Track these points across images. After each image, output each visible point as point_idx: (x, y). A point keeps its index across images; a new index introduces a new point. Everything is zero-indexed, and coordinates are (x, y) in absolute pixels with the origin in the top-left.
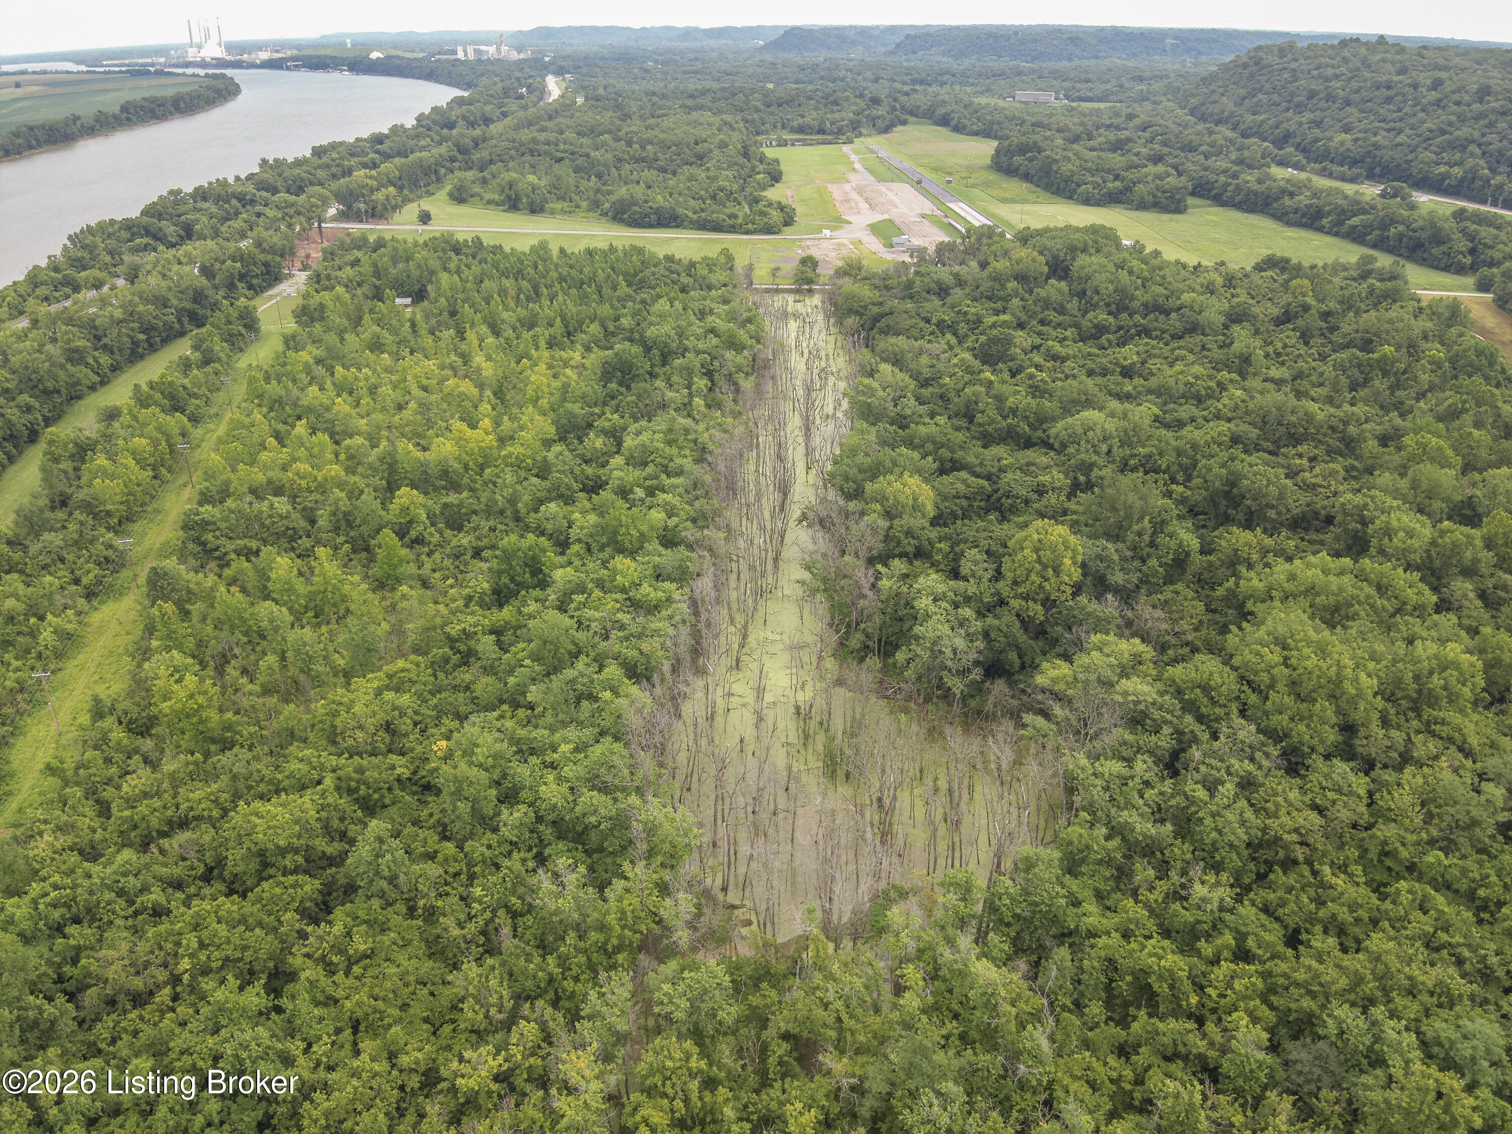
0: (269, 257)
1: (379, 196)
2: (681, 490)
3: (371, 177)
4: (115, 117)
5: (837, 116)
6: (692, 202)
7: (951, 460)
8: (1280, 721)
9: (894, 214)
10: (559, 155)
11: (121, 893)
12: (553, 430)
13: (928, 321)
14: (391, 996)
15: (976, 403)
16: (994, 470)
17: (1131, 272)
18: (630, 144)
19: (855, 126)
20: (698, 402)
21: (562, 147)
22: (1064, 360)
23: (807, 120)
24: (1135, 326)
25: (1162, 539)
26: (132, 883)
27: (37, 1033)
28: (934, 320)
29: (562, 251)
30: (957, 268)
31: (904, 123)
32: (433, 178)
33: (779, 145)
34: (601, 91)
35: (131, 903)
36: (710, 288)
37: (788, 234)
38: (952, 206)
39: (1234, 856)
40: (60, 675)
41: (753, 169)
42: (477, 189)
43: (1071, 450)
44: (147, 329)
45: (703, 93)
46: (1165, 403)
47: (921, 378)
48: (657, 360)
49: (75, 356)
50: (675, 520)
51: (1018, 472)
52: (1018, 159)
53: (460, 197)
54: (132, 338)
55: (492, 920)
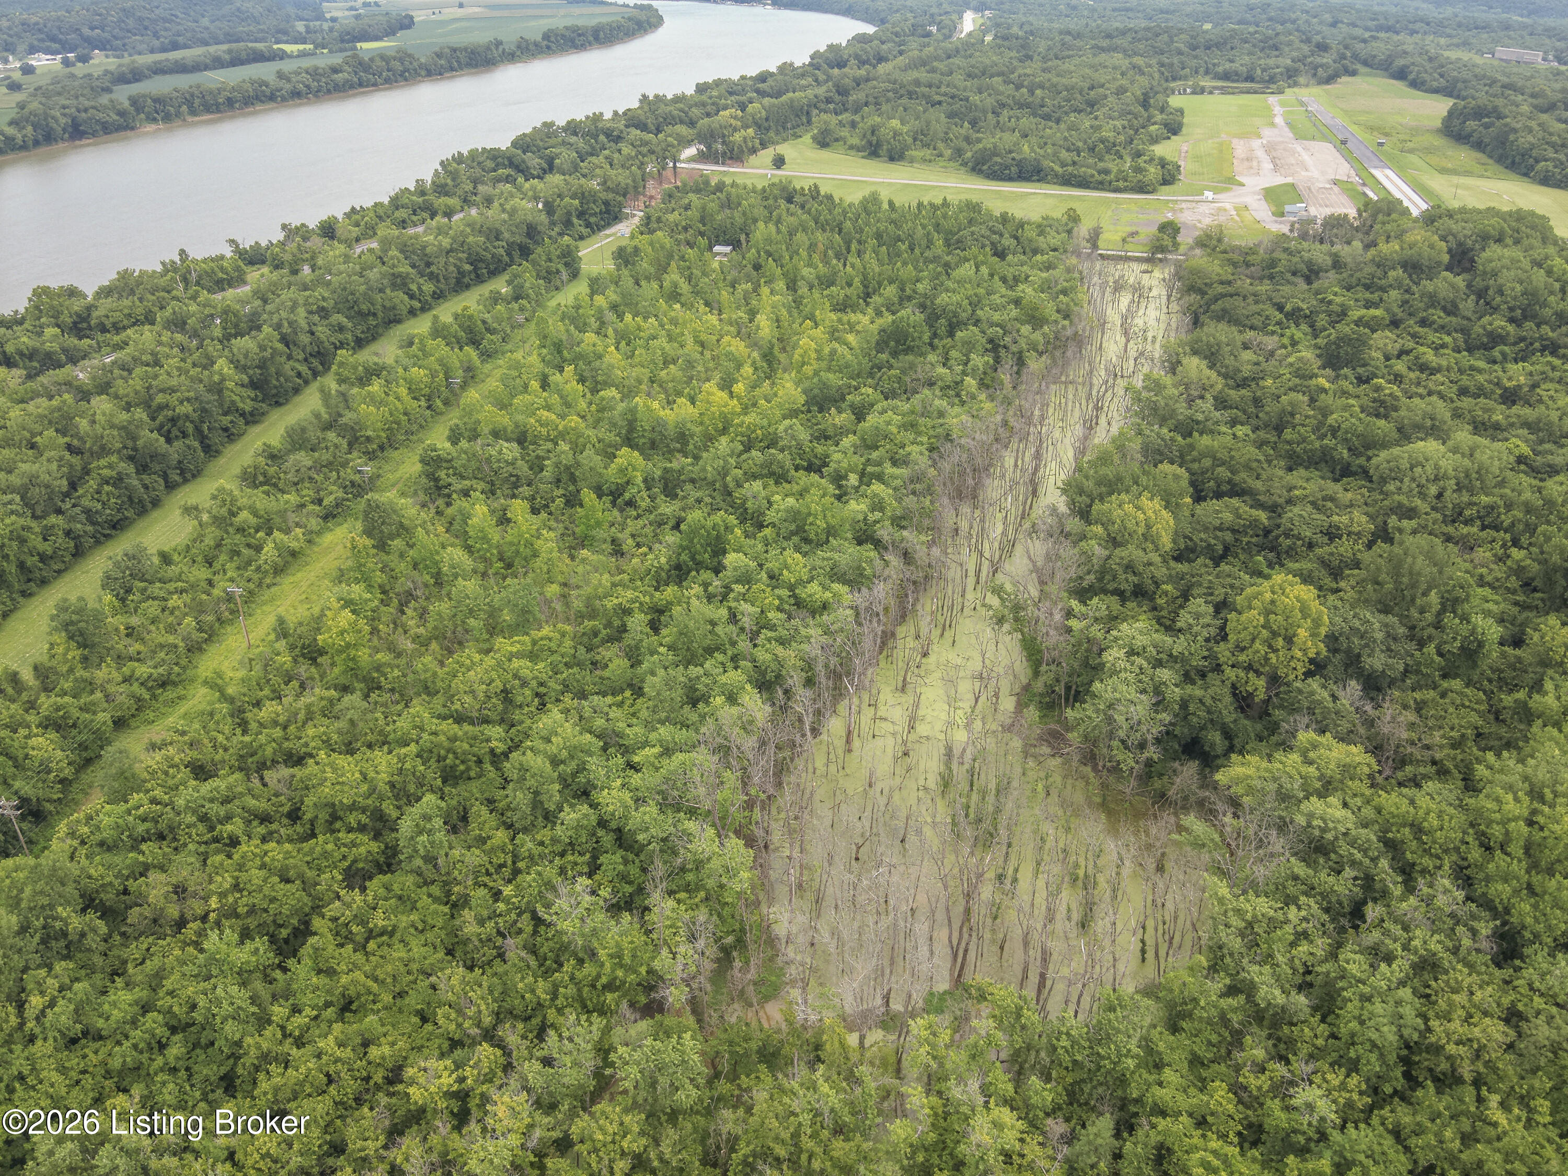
0: (611, 196)
1: (737, 137)
2: (898, 482)
3: (735, 118)
4: (536, 44)
5: (1271, 62)
6: (1064, 154)
7: (1230, 482)
8: (1500, 891)
9: (1299, 178)
10: (937, 98)
11: (204, 818)
12: (802, 399)
13: (1280, 308)
14: (389, 980)
15: (1292, 415)
16: (1281, 501)
17: (1549, 273)
18: (1018, 87)
19: (1291, 76)
20: (971, 382)
21: (943, 89)
22: (1433, 371)
23: (1236, 66)
24: (1541, 338)
25: (1449, 620)
26: (216, 810)
27: (62, 943)
28: (1288, 307)
29: (891, 203)
30: (1337, 248)
31: (1354, 73)
32: (804, 119)
33: (1194, 93)
34: (1015, 30)
35: (212, 829)
36: (1035, 252)
37: (1165, 194)
38: (1375, 172)
39: (1373, 1057)
40: (273, 589)
41: (1149, 118)
42: (845, 132)
43: (1391, 487)
44: (475, 261)
45: (1123, 33)
46: (1541, 442)
47: (1239, 376)
48: (942, 331)
49: (399, 282)
50: (878, 515)
51: (1309, 508)
52: (1472, 124)
53: (824, 141)
54: (458, 268)
55: (515, 922)
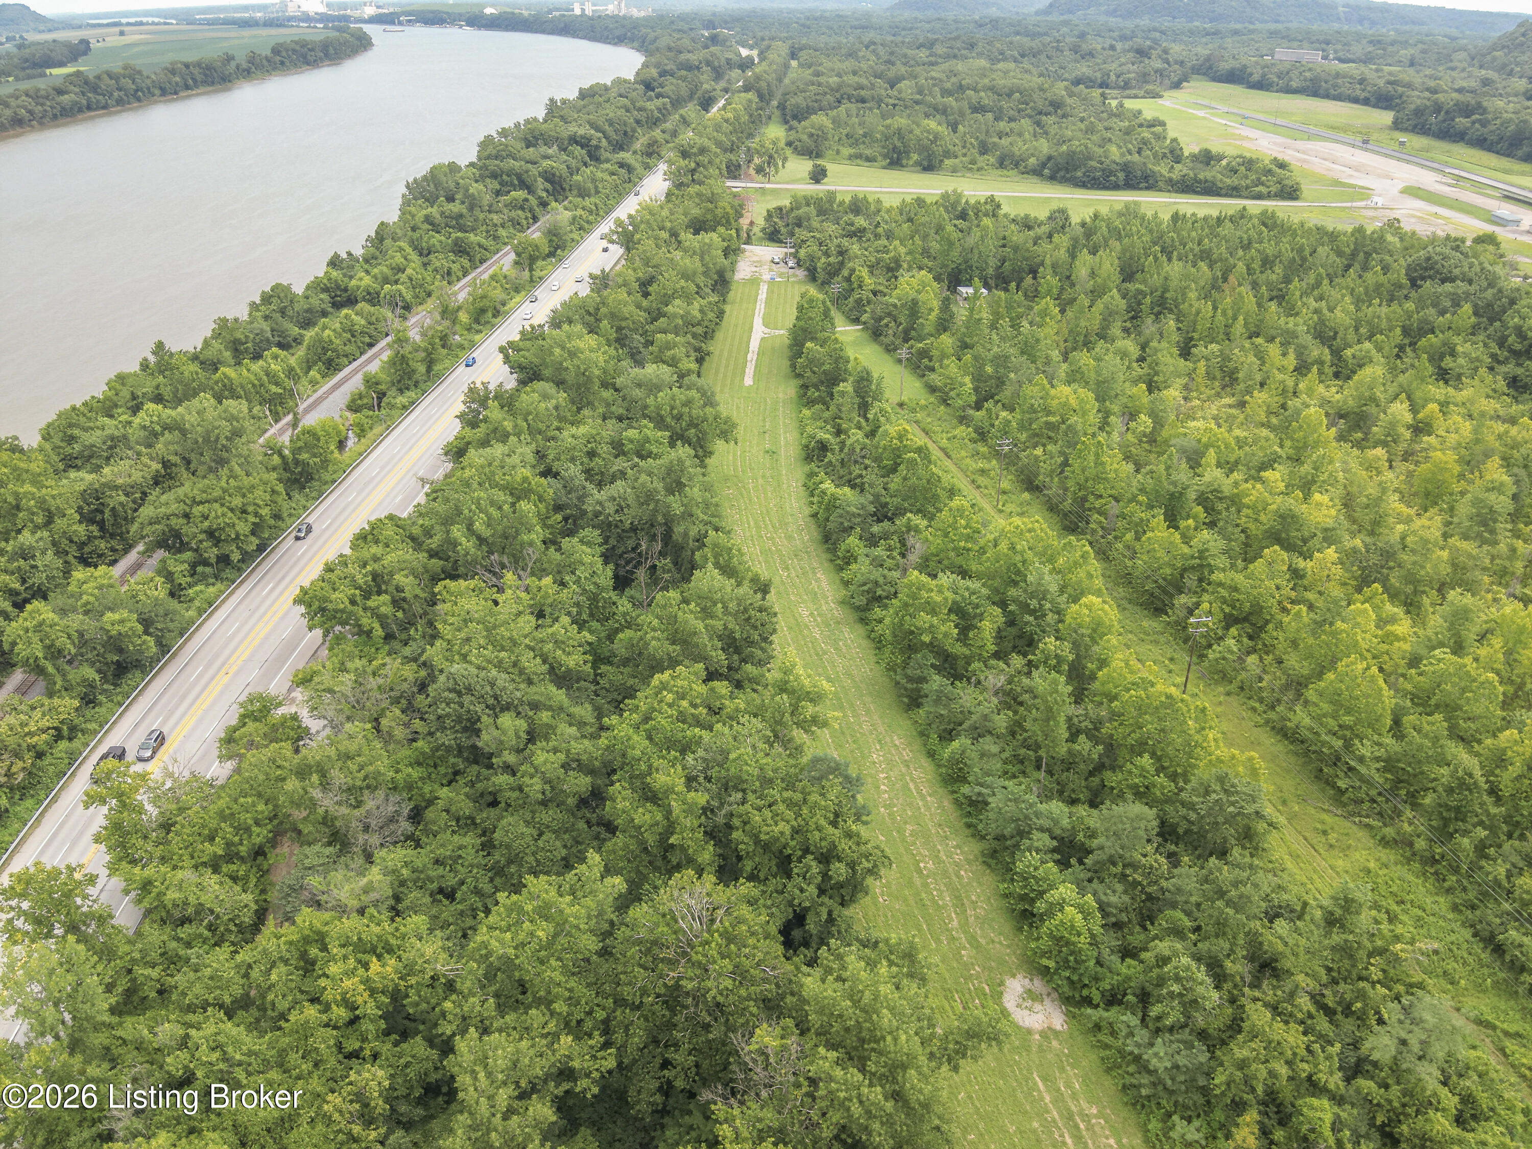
4: (268, 60)
52: (1461, 122)
53: (815, 150)
